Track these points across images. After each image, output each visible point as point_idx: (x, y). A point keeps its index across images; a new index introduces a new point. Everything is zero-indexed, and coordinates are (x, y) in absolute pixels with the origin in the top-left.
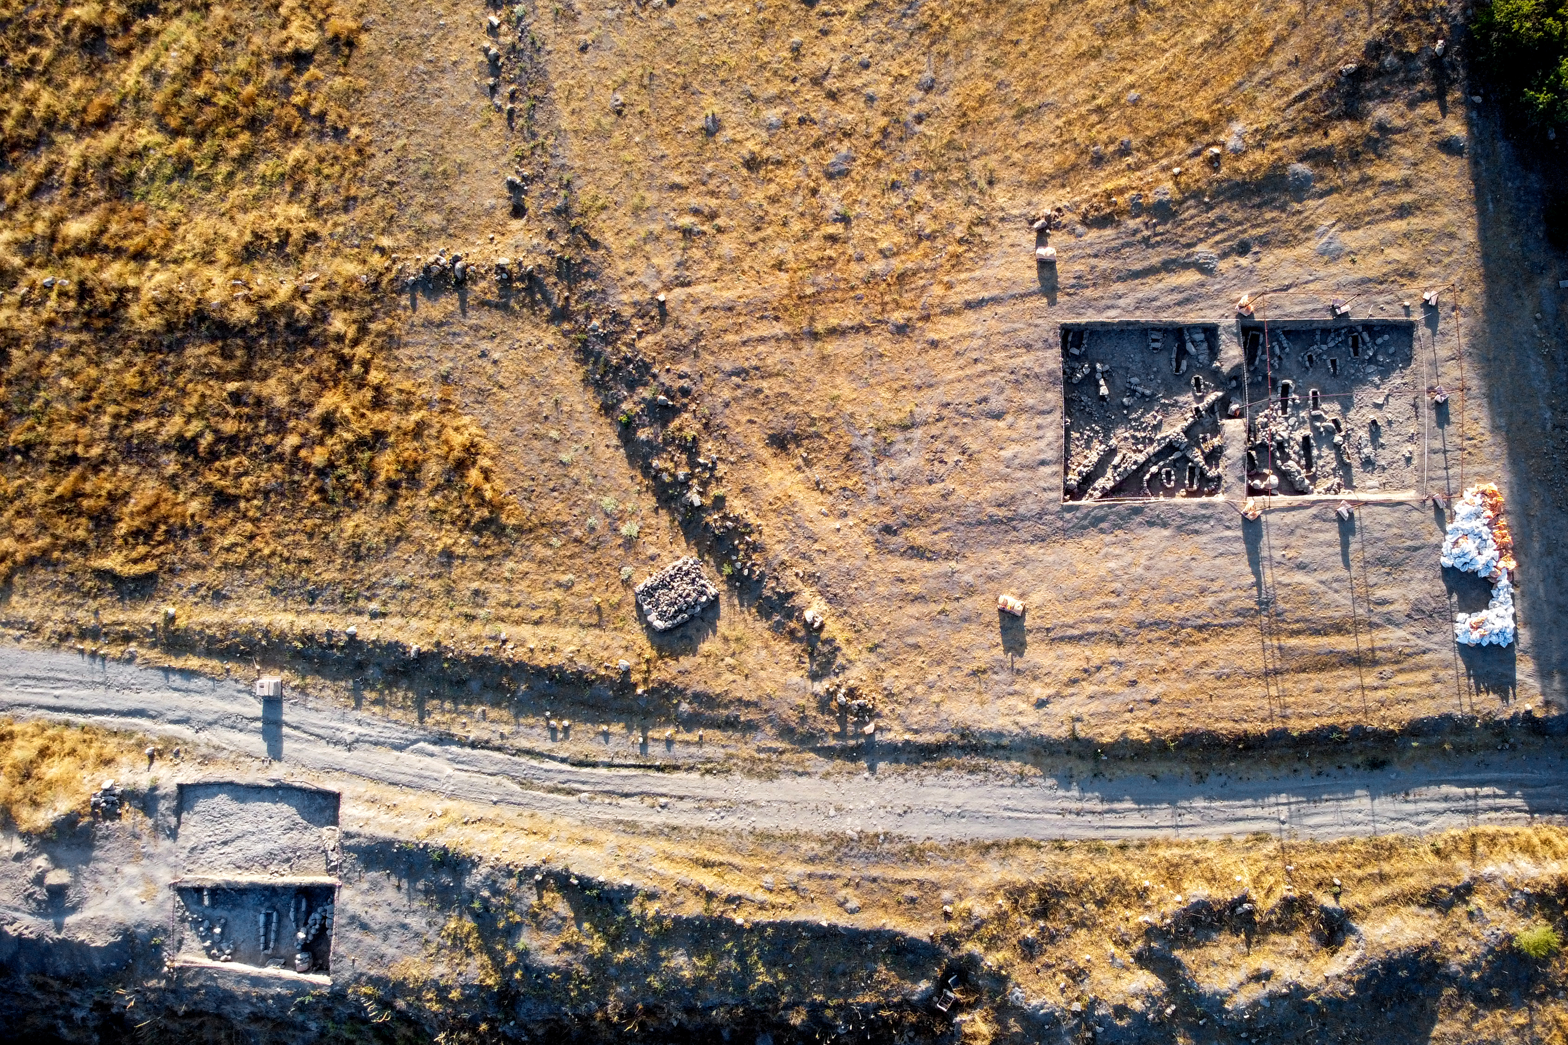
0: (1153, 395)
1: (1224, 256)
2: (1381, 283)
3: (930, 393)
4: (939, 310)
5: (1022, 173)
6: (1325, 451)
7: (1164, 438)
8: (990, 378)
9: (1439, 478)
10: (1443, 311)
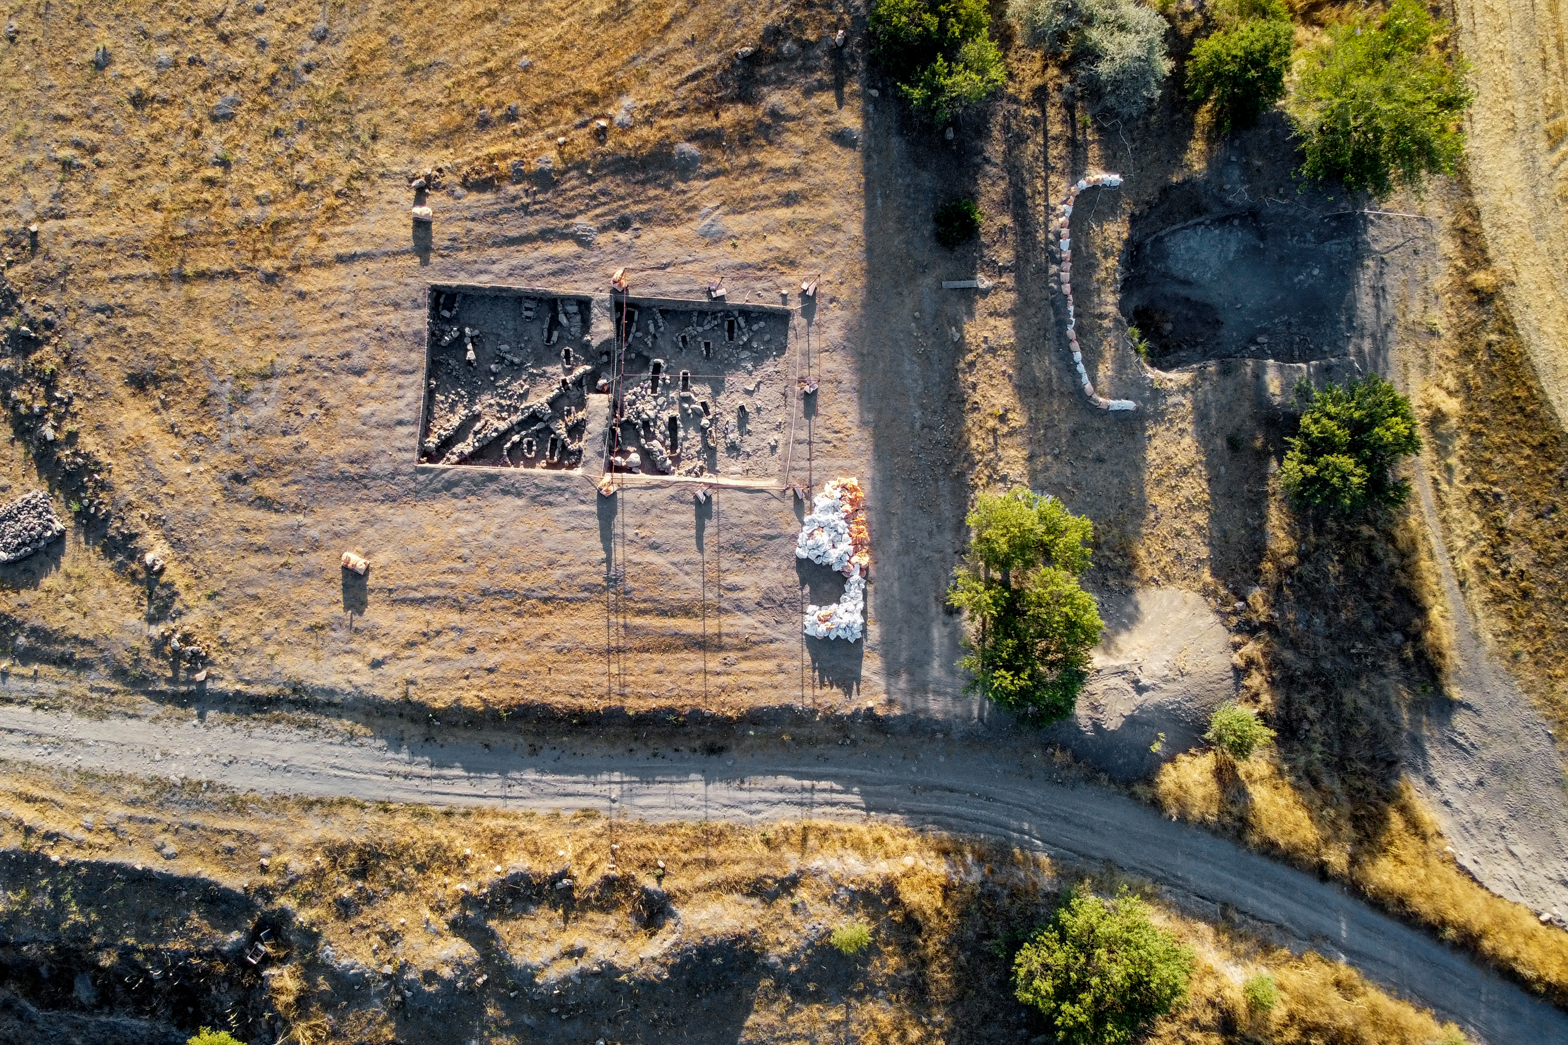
0: (522, 363)
1: (604, 229)
2: (761, 269)
3: (293, 344)
4: (309, 262)
5: (406, 130)
6: (692, 433)
7: (528, 408)
8: (355, 334)
9: (802, 469)
10: (820, 302)
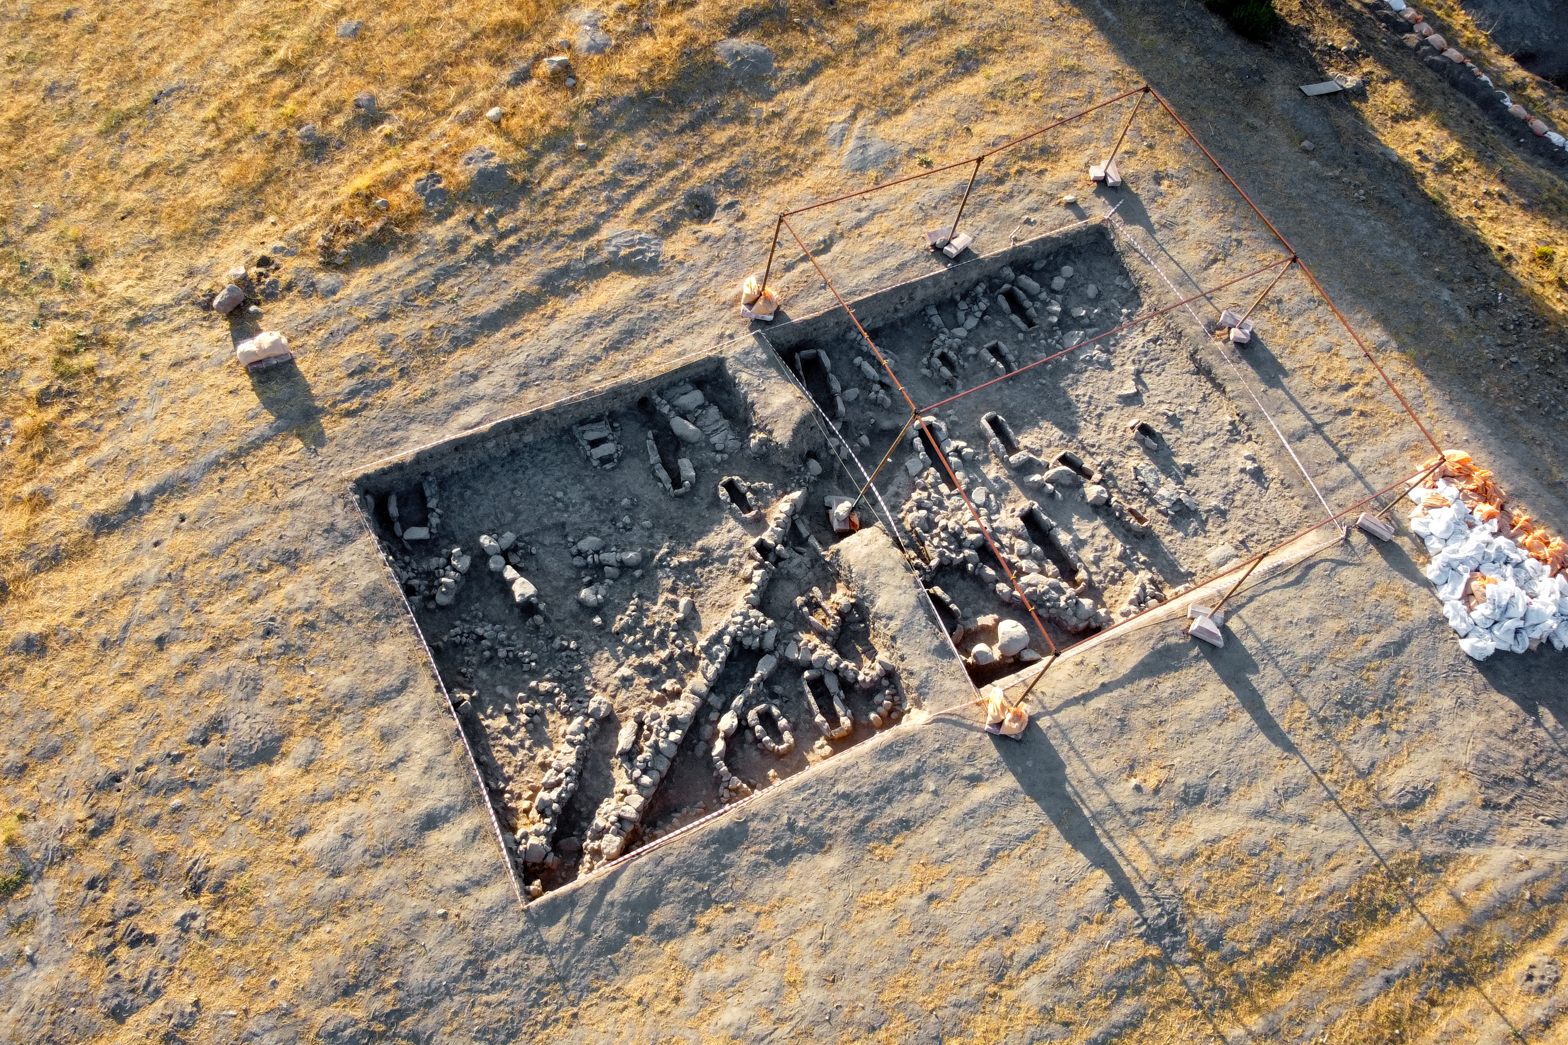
0: (647, 558)
1: (668, 229)
2: (1000, 181)
5: (154, 223)
6: (1084, 528)
7: (717, 639)
8: (214, 668)
9: (1342, 484)
10: (1143, 190)
